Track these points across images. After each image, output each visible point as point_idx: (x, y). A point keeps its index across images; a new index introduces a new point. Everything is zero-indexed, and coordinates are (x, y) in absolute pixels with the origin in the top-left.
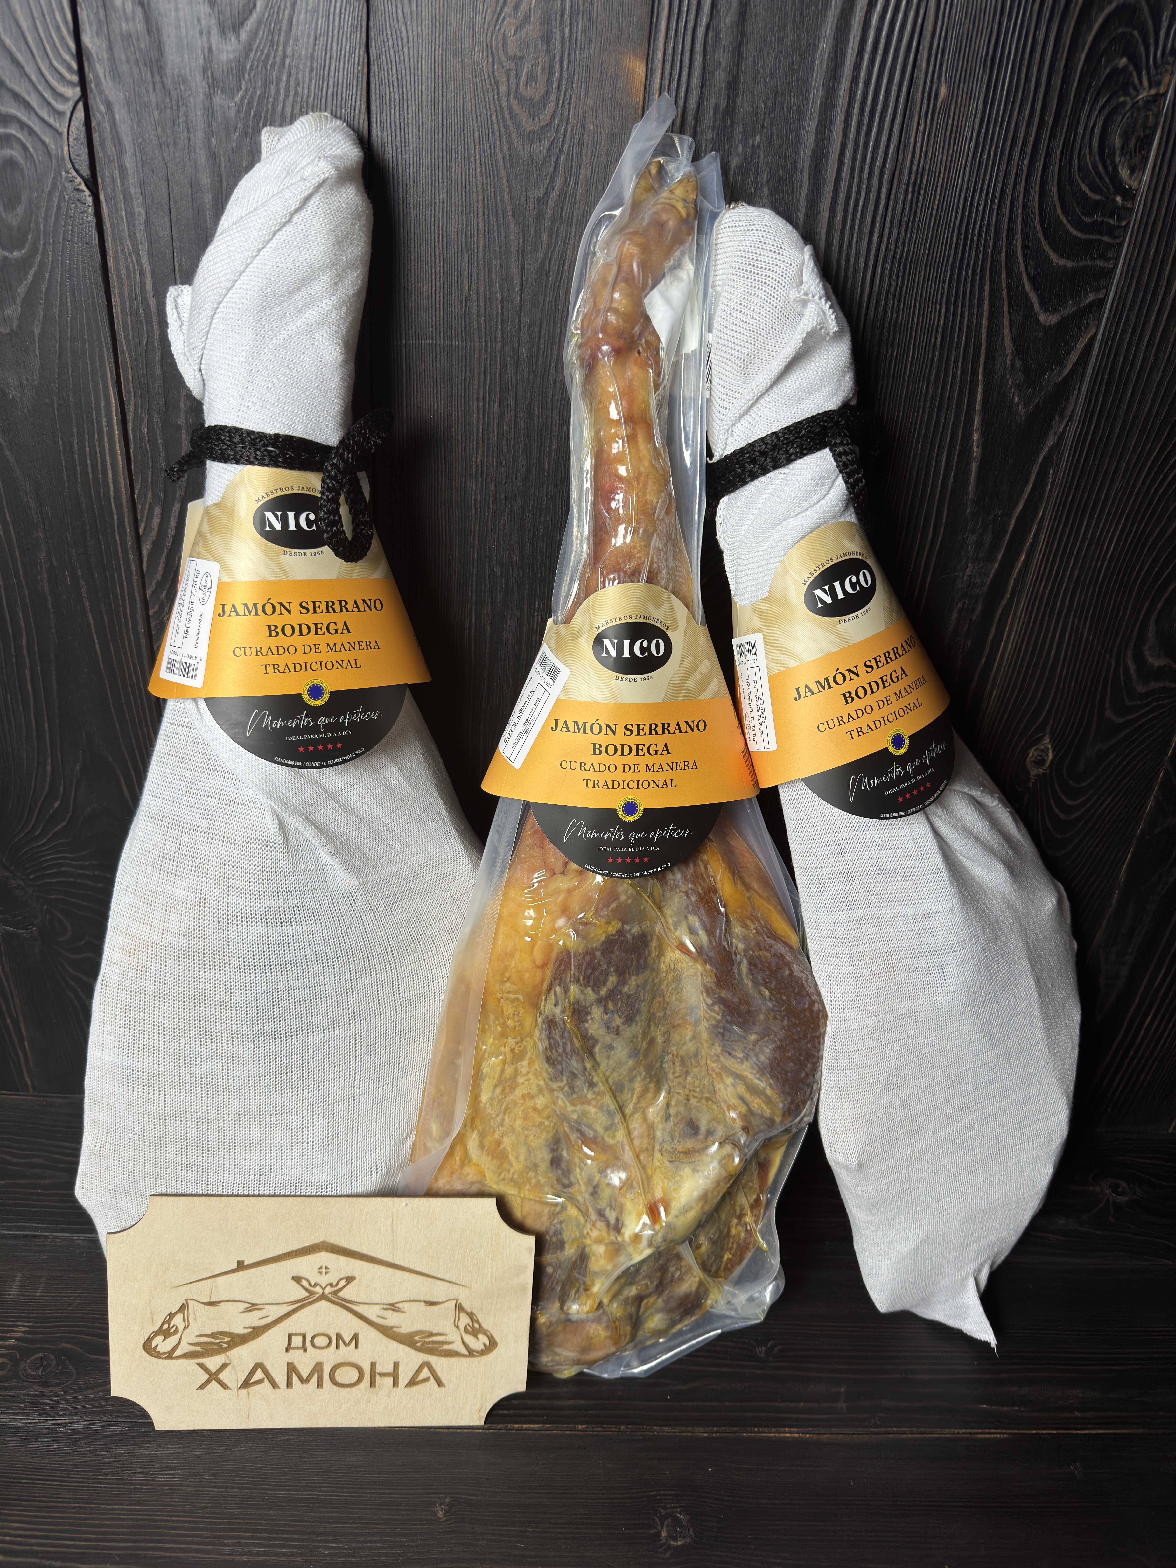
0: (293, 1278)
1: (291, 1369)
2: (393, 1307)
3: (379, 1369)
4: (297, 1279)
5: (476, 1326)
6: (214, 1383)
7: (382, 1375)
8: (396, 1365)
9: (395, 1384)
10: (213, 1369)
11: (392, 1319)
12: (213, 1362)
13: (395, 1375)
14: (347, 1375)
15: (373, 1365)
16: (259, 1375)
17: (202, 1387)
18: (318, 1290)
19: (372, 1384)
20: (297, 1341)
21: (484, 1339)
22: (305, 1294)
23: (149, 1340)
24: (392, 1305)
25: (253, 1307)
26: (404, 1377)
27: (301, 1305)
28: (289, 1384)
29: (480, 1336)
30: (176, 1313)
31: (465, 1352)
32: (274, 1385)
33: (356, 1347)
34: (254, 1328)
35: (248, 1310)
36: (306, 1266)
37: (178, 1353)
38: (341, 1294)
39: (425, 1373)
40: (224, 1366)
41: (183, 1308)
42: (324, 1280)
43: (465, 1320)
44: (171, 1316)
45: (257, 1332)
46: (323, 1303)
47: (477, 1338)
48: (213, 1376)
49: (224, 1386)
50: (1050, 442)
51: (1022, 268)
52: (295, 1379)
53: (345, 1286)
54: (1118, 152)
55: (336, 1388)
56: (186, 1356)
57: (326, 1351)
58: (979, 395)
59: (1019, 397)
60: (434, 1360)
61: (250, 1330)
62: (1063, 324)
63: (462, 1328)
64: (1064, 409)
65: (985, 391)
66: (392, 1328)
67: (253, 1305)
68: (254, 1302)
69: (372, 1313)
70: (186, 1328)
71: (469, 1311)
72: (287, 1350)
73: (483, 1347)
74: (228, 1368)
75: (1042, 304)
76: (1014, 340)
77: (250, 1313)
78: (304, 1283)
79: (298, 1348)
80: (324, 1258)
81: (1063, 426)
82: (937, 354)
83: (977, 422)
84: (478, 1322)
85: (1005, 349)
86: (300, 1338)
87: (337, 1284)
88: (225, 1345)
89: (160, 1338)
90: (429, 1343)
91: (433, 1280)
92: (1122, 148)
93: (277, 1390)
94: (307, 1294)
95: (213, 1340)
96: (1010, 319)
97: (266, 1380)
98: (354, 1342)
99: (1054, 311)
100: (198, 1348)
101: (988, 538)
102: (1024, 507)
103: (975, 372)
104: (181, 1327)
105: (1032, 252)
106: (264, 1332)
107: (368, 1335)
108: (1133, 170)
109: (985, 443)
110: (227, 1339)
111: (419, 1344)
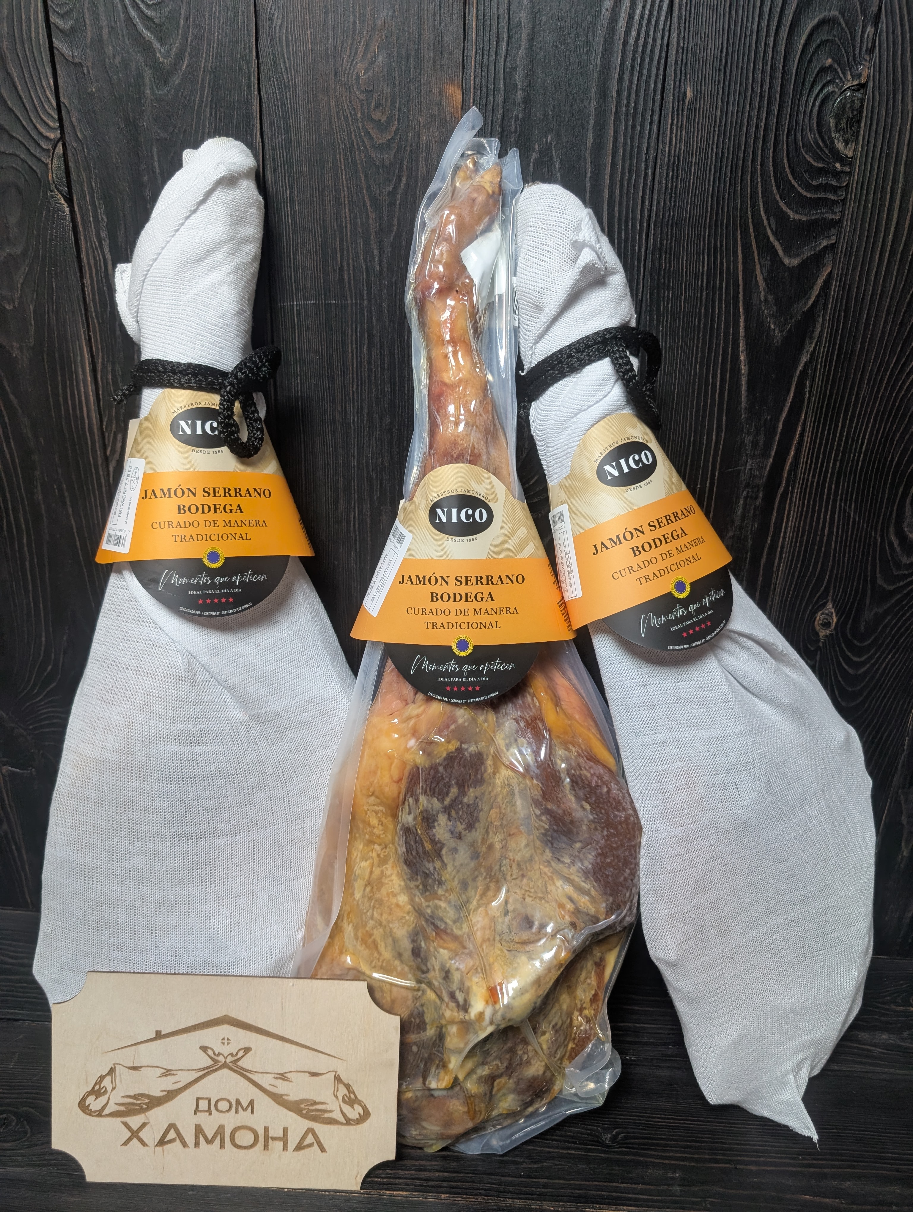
0: (201, 1048)
1: (199, 1130)
2: (282, 1077)
3: (272, 1133)
4: (204, 1049)
5: (352, 1096)
6: (135, 1141)
7: (274, 1139)
8: (285, 1130)
9: (285, 1148)
10: (135, 1128)
11: (282, 1088)
12: (135, 1121)
13: (284, 1139)
14: (244, 1138)
15: (266, 1129)
16: (172, 1135)
17: (125, 1143)
18: (221, 1059)
19: (266, 1147)
20: (203, 1105)
21: (359, 1109)
22: (210, 1062)
23: (84, 1099)
24: (282, 1074)
25: (168, 1073)
26: (293, 1141)
27: (208, 1071)
28: (197, 1144)
29: (356, 1106)
30: (106, 1076)
31: (343, 1120)
32: (185, 1144)
33: (252, 1112)
34: (168, 1092)
35: (164, 1075)
36: (211, 1037)
37: (106, 1112)
38: (240, 1063)
39: (310, 1139)
40: (144, 1125)
41: (111, 1071)
42: (226, 1050)
43: (342, 1091)
44: (102, 1078)
45: (171, 1095)
46: (225, 1071)
47: (353, 1107)
48: (135, 1134)
49: (144, 1144)
50: (804, 359)
51: (766, 223)
52: (202, 1139)
53: (243, 1056)
54: (833, 130)
55: (235, 1149)
56: (114, 1114)
57: (227, 1115)
58: (742, 324)
59: (775, 323)
60: (317, 1127)
61: (165, 1093)
62: (804, 264)
63: (340, 1098)
64: (813, 332)
65: (746, 320)
66: (282, 1095)
67: (168, 1070)
68: (169, 1068)
69: (265, 1081)
70: (113, 1089)
71: (346, 1082)
72: (195, 1113)
73: (358, 1117)
74: (147, 1128)
75: (784, 250)
76: (765, 279)
77: (165, 1078)
78: (210, 1052)
79: (204, 1111)
80: (225, 1030)
81: (813, 346)
82: (704, 293)
83: (742, 345)
84: (354, 1093)
85: (759, 287)
86: (206, 1102)
87: (237, 1054)
88: (145, 1106)
89: (91, 1098)
90: (313, 1110)
91: (316, 1053)
92: (836, 127)
93: (187, 1149)
94: (212, 1063)
95: (135, 1101)
96: (760, 263)
97: (178, 1140)
98: (250, 1108)
99: (795, 256)
100: (122, 1108)
101: (762, 439)
102: (788, 412)
103: (736, 307)
104: (109, 1089)
105: (773, 210)
106: (176, 1096)
107: (263, 1101)
108: (847, 142)
109: (750, 362)
110: (146, 1101)
111: (304, 1112)
